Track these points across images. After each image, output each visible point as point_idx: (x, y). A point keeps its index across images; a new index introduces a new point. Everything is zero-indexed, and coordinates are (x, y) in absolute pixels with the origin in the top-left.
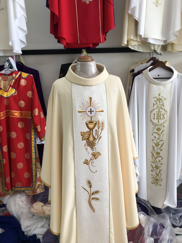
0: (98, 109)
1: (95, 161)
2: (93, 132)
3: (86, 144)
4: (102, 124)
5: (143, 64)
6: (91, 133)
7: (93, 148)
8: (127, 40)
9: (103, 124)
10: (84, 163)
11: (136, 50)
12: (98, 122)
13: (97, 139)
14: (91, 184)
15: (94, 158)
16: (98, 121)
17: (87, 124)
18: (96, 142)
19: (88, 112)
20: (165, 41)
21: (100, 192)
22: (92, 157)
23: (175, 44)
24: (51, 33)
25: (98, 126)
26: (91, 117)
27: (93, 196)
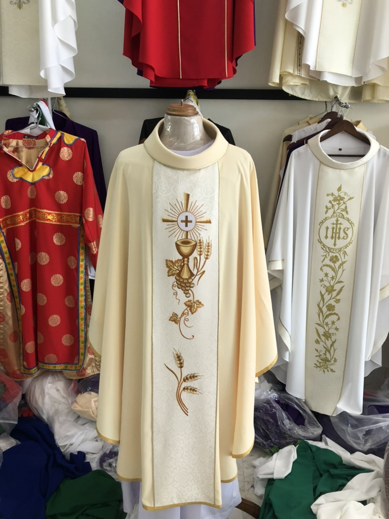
0: (200, 217)
1: (190, 316)
2: (188, 262)
3: (175, 283)
4: (207, 248)
5: (310, 125)
6: (186, 262)
7: (187, 292)
8: (280, 75)
9: (210, 247)
10: (170, 320)
11: (297, 96)
12: (200, 243)
13: (196, 275)
14: (182, 361)
15: (189, 311)
16: (200, 240)
17: (178, 246)
18: (195, 281)
19: (182, 223)
20: (358, 79)
21: (199, 377)
22: (186, 309)
23: (379, 85)
24: (125, 54)
25: (199, 250)
26: (187, 232)
27: (184, 385)
